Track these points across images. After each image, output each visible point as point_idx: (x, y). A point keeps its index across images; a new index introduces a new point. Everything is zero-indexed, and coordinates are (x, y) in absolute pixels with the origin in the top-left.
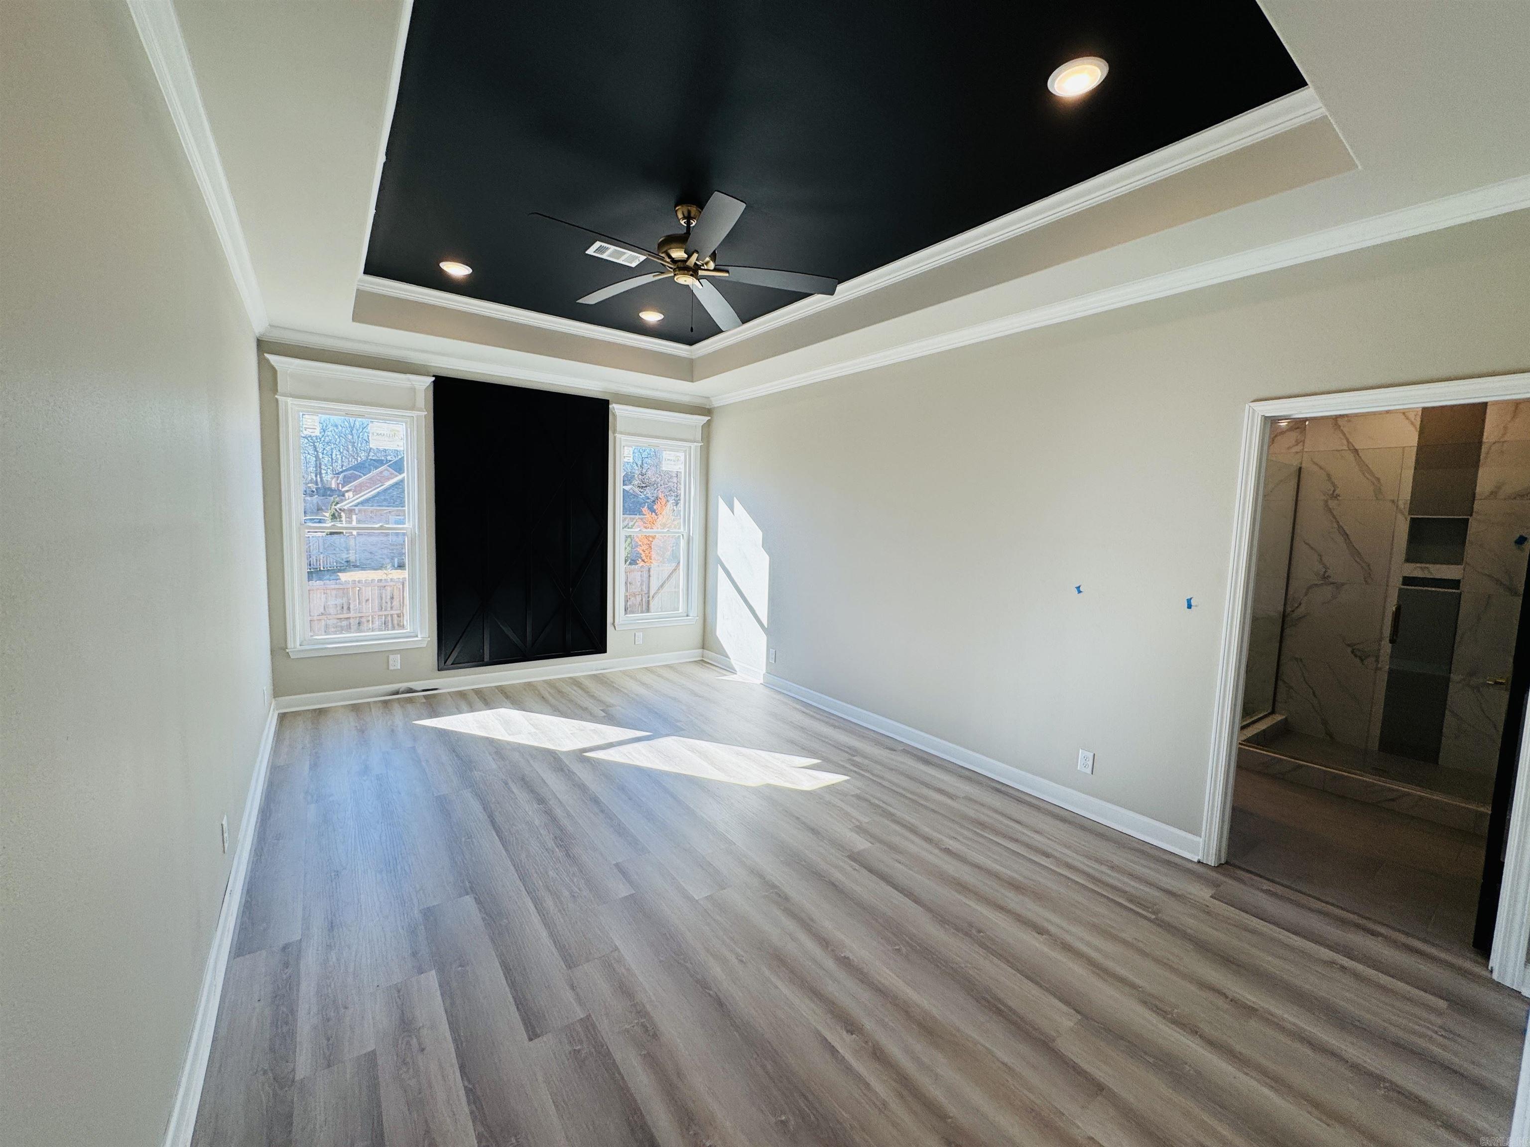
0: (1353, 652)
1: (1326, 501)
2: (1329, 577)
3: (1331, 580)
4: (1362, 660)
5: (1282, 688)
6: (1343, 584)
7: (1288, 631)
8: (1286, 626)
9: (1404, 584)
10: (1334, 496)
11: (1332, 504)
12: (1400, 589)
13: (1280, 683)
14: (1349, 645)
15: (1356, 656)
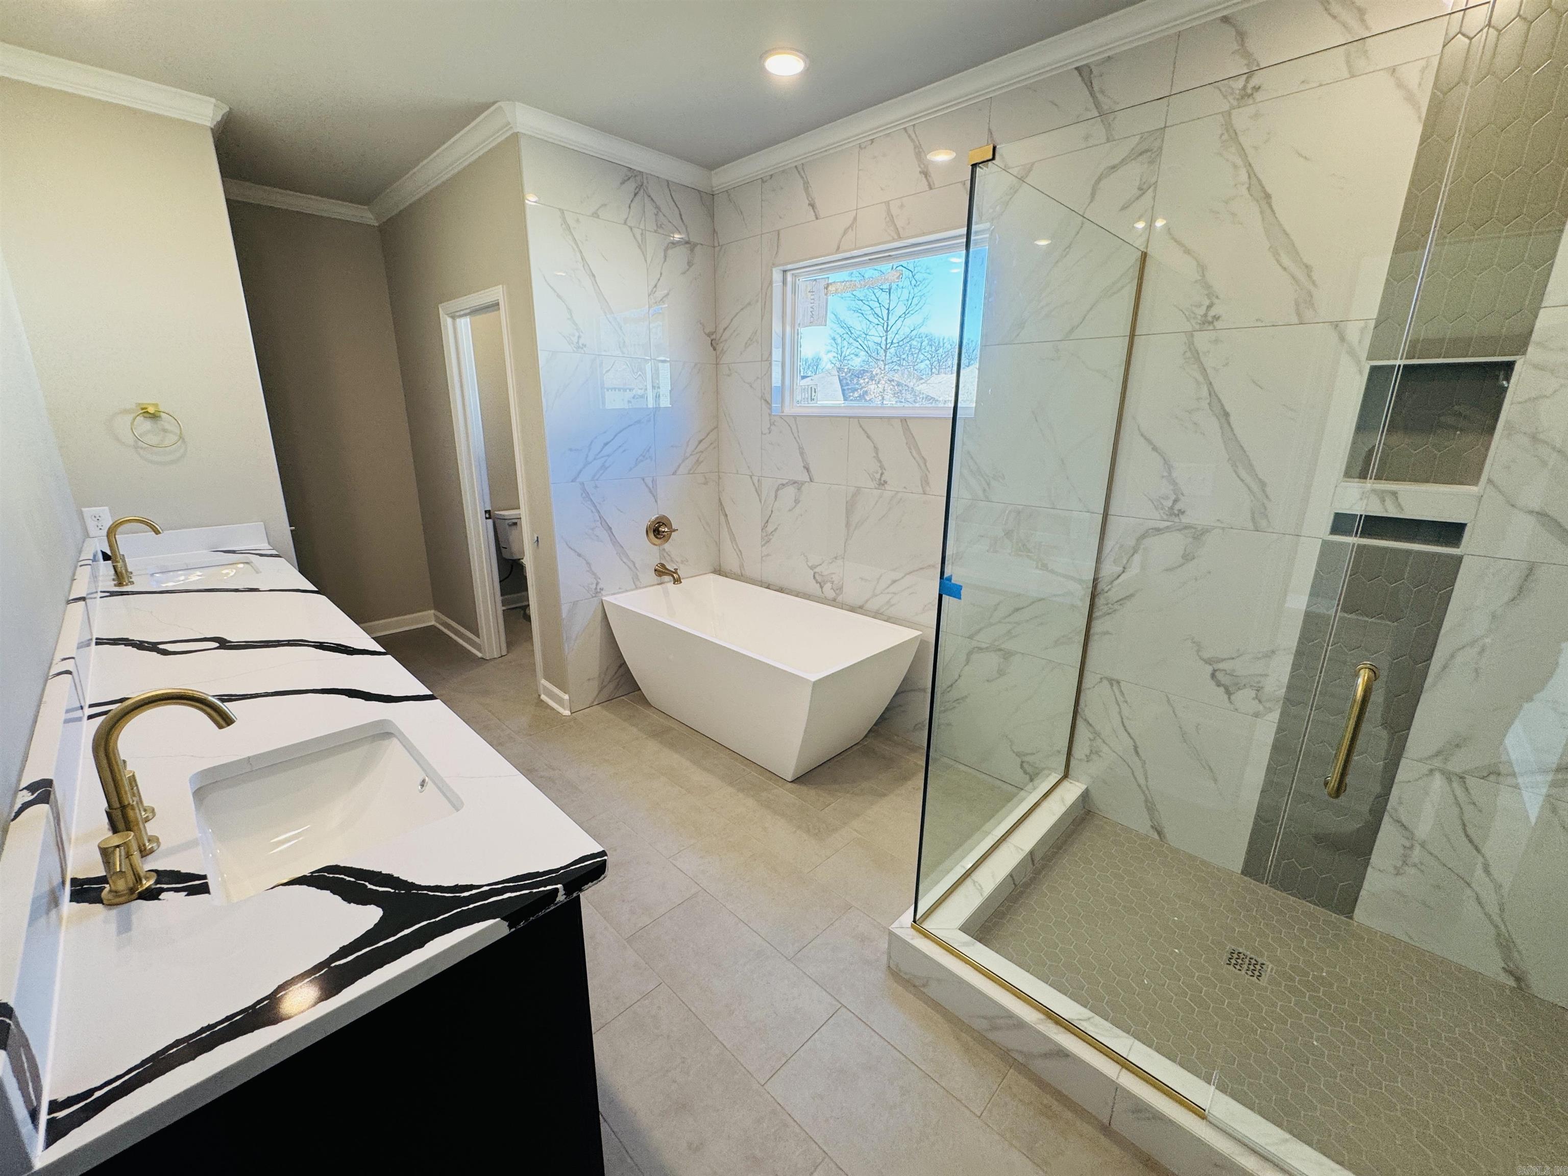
0: (1213, 676)
1: (1190, 335)
2: (1182, 512)
3: (1185, 520)
4: (1229, 693)
5: (1082, 730)
6: (1205, 531)
7: (1097, 627)
8: (1097, 614)
9: (1335, 530)
10: (1209, 322)
11: (1202, 340)
12: (1325, 543)
13: (1080, 724)
14: (1208, 662)
15: (1219, 684)
